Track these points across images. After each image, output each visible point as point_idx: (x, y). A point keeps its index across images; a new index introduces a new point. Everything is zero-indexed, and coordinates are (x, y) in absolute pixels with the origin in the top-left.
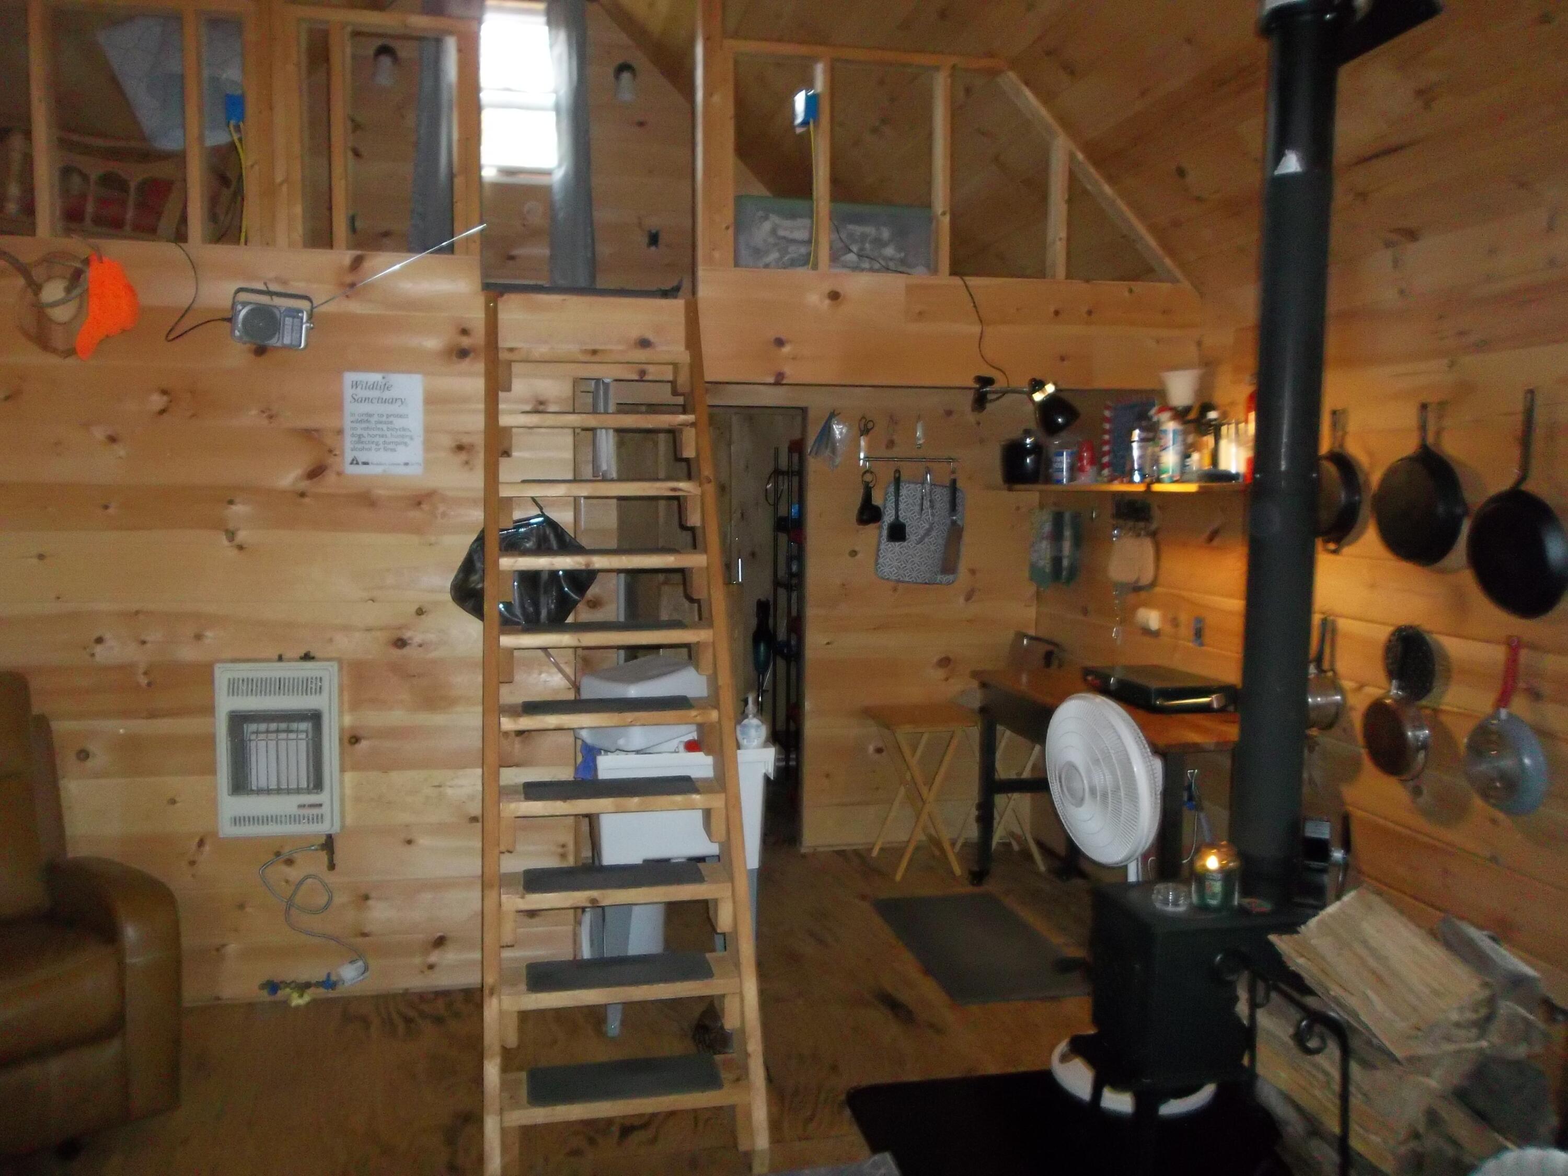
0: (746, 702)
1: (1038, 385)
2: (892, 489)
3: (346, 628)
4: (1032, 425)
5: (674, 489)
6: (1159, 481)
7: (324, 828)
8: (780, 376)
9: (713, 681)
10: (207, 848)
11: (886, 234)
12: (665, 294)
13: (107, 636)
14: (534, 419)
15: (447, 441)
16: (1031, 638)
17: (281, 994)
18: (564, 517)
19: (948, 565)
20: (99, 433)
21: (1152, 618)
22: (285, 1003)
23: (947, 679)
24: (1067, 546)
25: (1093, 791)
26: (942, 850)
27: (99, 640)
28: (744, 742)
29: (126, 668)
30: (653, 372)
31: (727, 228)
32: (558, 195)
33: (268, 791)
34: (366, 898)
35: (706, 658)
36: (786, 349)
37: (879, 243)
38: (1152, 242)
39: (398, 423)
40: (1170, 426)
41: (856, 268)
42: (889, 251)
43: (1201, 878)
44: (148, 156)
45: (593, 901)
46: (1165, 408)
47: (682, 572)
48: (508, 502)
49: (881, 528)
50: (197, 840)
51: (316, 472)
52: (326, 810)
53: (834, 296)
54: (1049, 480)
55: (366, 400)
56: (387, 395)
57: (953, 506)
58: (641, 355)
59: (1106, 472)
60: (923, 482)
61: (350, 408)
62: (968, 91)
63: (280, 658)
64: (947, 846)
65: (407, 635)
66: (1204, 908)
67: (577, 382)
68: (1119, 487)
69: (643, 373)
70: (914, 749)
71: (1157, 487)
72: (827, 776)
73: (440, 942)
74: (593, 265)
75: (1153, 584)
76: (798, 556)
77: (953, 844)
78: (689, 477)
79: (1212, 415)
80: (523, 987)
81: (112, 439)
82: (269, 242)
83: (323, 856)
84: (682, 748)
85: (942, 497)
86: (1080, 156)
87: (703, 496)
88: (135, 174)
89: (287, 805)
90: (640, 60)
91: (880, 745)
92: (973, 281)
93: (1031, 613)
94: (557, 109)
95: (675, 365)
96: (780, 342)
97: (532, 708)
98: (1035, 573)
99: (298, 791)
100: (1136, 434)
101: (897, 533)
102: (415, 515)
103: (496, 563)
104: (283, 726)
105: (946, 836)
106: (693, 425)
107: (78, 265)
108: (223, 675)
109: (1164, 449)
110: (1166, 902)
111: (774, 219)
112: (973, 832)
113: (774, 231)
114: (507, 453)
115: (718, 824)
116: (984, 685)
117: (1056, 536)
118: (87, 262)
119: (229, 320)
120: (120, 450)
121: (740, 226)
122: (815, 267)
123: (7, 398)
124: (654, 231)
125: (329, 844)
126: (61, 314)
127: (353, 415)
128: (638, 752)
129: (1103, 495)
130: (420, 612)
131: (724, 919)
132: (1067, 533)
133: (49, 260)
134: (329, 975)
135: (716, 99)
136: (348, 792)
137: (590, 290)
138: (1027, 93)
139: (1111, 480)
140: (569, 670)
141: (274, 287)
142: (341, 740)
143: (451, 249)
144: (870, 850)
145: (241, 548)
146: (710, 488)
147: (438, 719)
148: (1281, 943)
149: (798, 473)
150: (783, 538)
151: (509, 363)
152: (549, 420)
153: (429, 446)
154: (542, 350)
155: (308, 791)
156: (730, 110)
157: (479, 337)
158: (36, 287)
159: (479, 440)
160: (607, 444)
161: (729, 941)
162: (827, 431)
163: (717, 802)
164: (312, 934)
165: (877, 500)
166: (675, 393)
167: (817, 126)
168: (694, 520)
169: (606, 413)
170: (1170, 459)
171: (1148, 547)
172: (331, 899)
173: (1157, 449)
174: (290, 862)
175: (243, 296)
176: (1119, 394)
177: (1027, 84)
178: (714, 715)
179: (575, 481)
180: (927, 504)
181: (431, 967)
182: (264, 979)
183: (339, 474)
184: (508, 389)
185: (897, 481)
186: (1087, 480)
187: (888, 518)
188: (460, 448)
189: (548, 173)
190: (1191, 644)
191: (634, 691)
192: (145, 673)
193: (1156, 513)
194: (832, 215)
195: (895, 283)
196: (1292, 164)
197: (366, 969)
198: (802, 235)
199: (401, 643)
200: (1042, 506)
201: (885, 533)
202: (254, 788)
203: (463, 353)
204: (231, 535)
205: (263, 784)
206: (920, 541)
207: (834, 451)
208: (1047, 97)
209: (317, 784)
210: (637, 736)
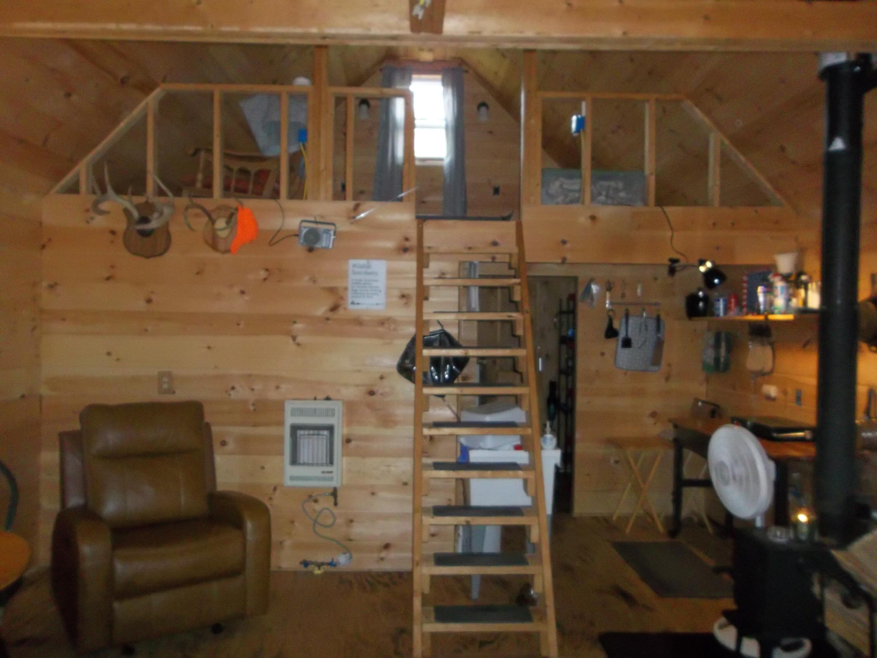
0: (545, 425)
1: (702, 262)
2: (624, 320)
3: (346, 385)
4: (702, 285)
5: (510, 317)
6: (772, 313)
7: (334, 484)
8: (564, 261)
9: (529, 414)
10: (278, 492)
11: (621, 185)
12: (504, 219)
13: (237, 386)
14: (440, 282)
15: (397, 293)
16: (703, 402)
17: (310, 567)
18: (453, 331)
19: (656, 360)
20: (237, 290)
21: (772, 390)
22: (312, 573)
23: (655, 424)
24: (723, 351)
25: (734, 478)
26: (653, 519)
27: (233, 388)
28: (544, 446)
29: (244, 402)
30: (499, 258)
31: (538, 185)
32: (446, 171)
33: (308, 464)
34: (352, 521)
35: (525, 403)
36: (568, 245)
37: (617, 190)
38: (768, 186)
39: (374, 284)
40: (779, 284)
41: (604, 203)
42: (622, 194)
43: (797, 524)
44: (263, 159)
45: (468, 522)
46: (777, 274)
47: (514, 359)
48: (427, 323)
49: (617, 340)
50: (273, 487)
51: (334, 308)
52: (334, 475)
53: (593, 218)
54: (712, 314)
55: (360, 273)
56: (369, 270)
57: (658, 328)
58: (493, 249)
59: (745, 310)
60: (642, 316)
61: (352, 277)
62: (664, 111)
63: (315, 399)
64: (655, 516)
65: (375, 389)
66: (797, 540)
67: (461, 263)
68: (751, 317)
69: (494, 258)
70: (636, 462)
71: (772, 317)
72: (588, 475)
73: (387, 547)
74: (465, 206)
75: (772, 371)
76: (572, 357)
77: (659, 516)
78: (517, 310)
79: (804, 278)
80: (433, 563)
81: (243, 292)
82: (316, 199)
83: (332, 499)
84: (512, 448)
85: (652, 325)
86: (727, 142)
87: (524, 320)
88: (253, 168)
89: (316, 471)
90: (491, 100)
91: (617, 458)
92: (668, 209)
93: (703, 389)
94: (447, 128)
95: (511, 255)
96: (564, 242)
97: (438, 425)
98: (705, 366)
99: (322, 465)
100: (760, 289)
101: (627, 343)
102: (380, 329)
103: (421, 353)
104: (316, 432)
105: (655, 511)
106: (519, 284)
107: (233, 211)
108: (289, 407)
109: (776, 296)
110: (775, 536)
111: (562, 179)
112: (670, 509)
113: (561, 186)
114: (427, 298)
115: (531, 487)
116: (676, 426)
117: (717, 346)
118: (237, 209)
119: (297, 235)
120: (246, 298)
121: (545, 184)
122: (583, 203)
123: (198, 273)
124: (497, 186)
125: (334, 493)
126: (223, 234)
127: (352, 280)
128: (489, 449)
129: (743, 323)
130: (382, 378)
131: (534, 536)
132: (723, 345)
133: (219, 208)
134: (333, 559)
135: (533, 121)
136: (344, 467)
137: (464, 218)
138: (697, 110)
139: (747, 314)
140: (455, 409)
141: (318, 219)
142: (342, 441)
143: (401, 200)
144: (612, 517)
145: (298, 345)
146: (528, 317)
147: (388, 432)
148: (838, 555)
149: (572, 312)
150: (564, 347)
151: (428, 255)
152: (448, 282)
153: (388, 295)
154: (443, 248)
155: (327, 465)
156: (539, 126)
157: (414, 242)
158: (213, 222)
159: (413, 293)
160: (475, 294)
161: (536, 547)
162: (588, 289)
163: (531, 475)
164: (325, 538)
165: (616, 325)
166: (510, 268)
167: (584, 132)
168: (520, 332)
169: (474, 278)
170: (780, 302)
171: (768, 351)
172: (335, 521)
173: (772, 297)
174: (316, 501)
175: (304, 224)
176: (751, 268)
177: (697, 106)
178: (529, 431)
179: (459, 312)
180: (643, 327)
181: (382, 559)
182: (301, 559)
183: (345, 309)
184: (427, 267)
185: (627, 316)
186: (734, 315)
187: (622, 335)
188: (403, 296)
189: (441, 160)
190: (794, 404)
191: (488, 418)
192: (253, 405)
193: (774, 333)
194: (592, 177)
195: (625, 211)
196: (839, 145)
197: (351, 557)
198: (576, 187)
199: (372, 393)
200: (709, 329)
201: (620, 343)
202: (301, 462)
203: (405, 250)
204: (294, 338)
205: (306, 461)
206: (640, 348)
207: (592, 299)
208: (708, 112)
209: (331, 462)
210: (490, 440)
